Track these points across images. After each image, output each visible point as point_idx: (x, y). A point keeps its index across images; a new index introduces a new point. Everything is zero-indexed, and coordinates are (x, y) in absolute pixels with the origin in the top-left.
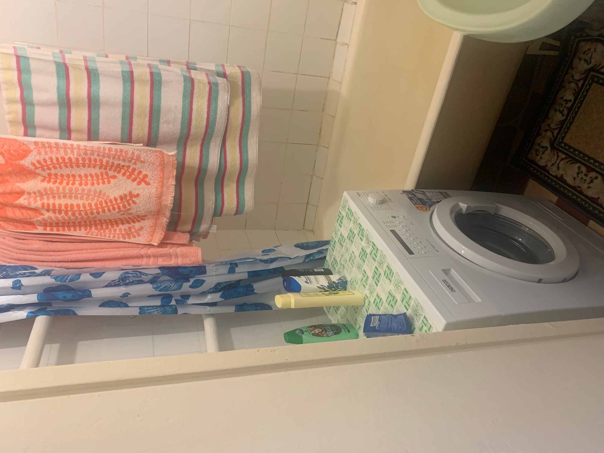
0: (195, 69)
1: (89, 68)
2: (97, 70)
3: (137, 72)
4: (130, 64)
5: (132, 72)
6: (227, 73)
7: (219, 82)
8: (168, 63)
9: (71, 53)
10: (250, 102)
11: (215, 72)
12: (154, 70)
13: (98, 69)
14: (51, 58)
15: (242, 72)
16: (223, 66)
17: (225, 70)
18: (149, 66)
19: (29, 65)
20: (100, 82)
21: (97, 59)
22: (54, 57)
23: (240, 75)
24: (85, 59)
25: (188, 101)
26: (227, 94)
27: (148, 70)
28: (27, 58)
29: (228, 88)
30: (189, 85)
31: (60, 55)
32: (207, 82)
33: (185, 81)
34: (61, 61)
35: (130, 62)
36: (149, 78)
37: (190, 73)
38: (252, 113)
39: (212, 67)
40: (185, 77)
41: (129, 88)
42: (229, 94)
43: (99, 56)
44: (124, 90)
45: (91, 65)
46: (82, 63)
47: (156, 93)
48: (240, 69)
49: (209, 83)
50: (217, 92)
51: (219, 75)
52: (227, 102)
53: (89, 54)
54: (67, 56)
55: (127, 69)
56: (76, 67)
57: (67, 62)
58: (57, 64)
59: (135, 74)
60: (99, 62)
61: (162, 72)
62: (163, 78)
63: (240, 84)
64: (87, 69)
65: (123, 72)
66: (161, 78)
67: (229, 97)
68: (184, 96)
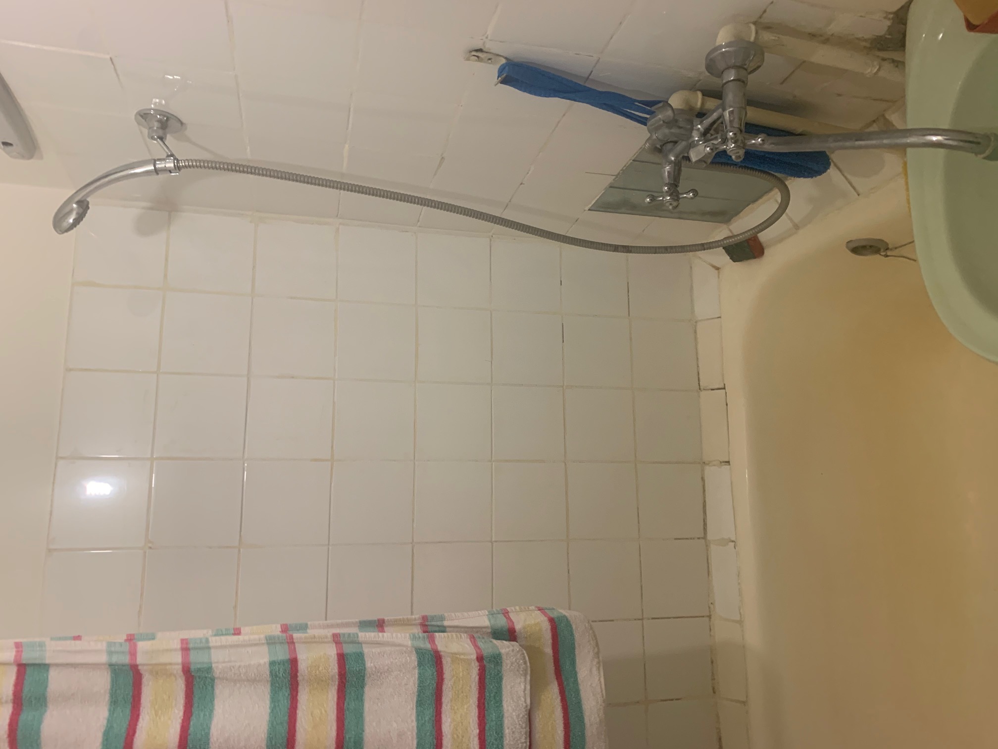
0: (443, 629)
1: (193, 667)
2: (209, 669)
3: (306, 658)
4: (291, 642)
5: (294, 662)
6: (518, 627)
7: (503, 651)
8: (380, 625)
9: (152, 637)
10: (577, 692)
11: (489, 630)
12: (348, 649)
13: (213, 665)
14: (103, 659)
15: (551, 620)
16: (506, 613)
17: (511, 620)
18: (337, 639)
19: (44, 684)
20: (216, 702)
21: (214, 641)
22: (110, 653)
23: (546, 626)
24: (185, 648)
25: (429, 713)
26: (523, 679)
27: (331, 652)
28: (44, 667)
29: (525, 663)
30: (430, 671)
31: (126, 647)
32: (474, 657)
33: (420, 664)
34: (125, 659)
35: (291, 637)
36: (334, 669)
37: (432, 640)
38: (586, 720)
39: (481, 619)
40: (420, 653)
41: (285, 703)
42: (529, 678)
43: (218, 633)
44: (273, 710)
45: (197, 659)
46: (178, 658)
47: (350, 704)
48: (545, 614)
49: (480, 659)
50: (499, 679)
51: (497, 634)
52: (525, 702)
53: (194, 635)
54: (142, 646)
55: (282, 654)
56: (160, 671)
57: (140, 660)
58: (115, 670)
59: (302, 666)
60: (216, 647)
61: (366, 650)
62: (369, 664)
63: (549, 650)
64: (187, 671)
65: (272, 663)
66: (364, 665)
67: (528, 687)
68: (420, 703)
